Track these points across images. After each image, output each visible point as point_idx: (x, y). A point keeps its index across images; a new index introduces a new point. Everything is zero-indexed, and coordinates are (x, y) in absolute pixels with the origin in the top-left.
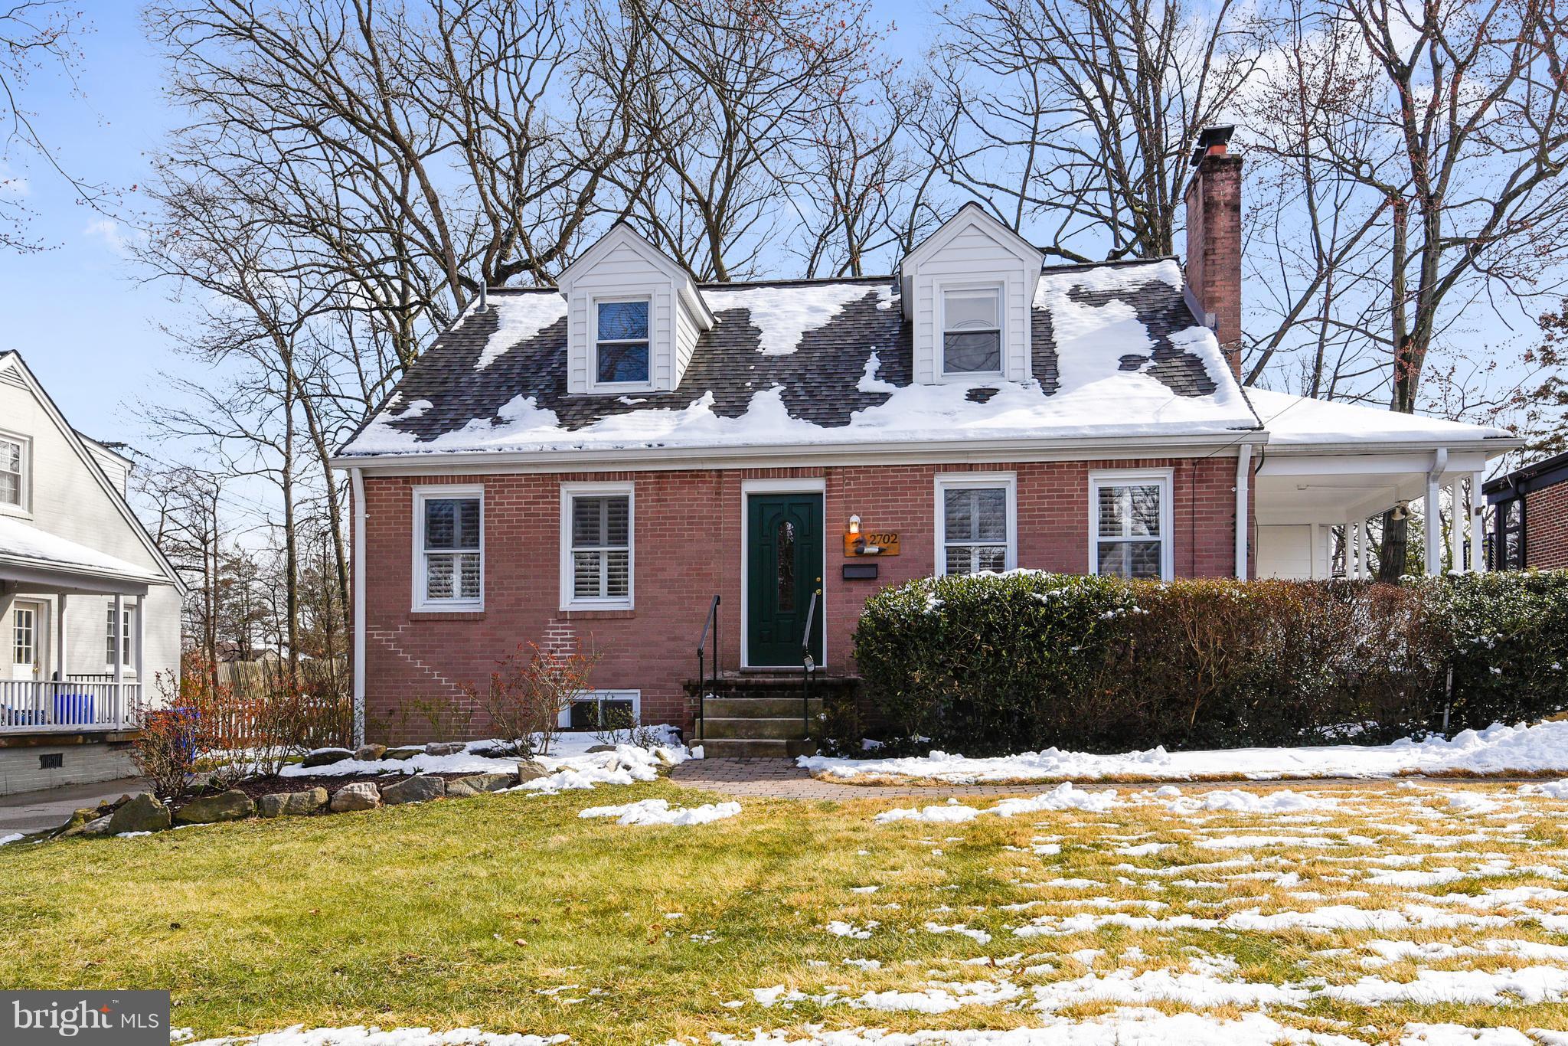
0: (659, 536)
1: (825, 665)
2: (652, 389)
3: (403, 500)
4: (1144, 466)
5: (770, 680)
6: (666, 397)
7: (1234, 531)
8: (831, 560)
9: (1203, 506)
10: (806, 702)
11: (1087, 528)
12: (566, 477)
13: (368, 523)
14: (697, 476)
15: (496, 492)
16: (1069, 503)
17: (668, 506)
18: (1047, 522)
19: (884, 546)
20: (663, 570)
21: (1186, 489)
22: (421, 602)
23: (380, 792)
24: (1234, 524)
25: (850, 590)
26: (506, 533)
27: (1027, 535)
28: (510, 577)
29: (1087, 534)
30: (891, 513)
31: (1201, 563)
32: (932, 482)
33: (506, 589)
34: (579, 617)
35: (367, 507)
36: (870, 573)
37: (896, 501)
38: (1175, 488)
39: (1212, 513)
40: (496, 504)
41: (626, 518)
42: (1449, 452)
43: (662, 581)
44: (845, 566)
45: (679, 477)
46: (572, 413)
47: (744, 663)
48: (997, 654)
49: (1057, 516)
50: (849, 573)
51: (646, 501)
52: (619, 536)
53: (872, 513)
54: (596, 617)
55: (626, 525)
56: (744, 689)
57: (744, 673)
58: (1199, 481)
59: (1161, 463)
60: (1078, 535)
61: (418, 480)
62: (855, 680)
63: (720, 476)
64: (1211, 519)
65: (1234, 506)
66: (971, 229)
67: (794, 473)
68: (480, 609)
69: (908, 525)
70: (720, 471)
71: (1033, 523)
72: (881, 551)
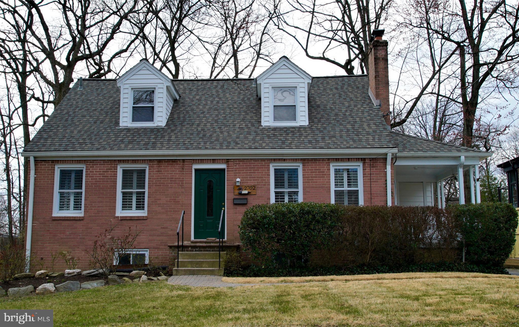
0: (158, 186)
1: (226, 239)
2: (156, 125)
3: (51, 170)
4: (351, 161)
5: (204, 245)
6: (161, 128)
7: (386, 186)
8: (229, 196)
9: (374, 177)
10: (220, 253)
11: (330, 184)
12: (120, 161)
13: (35, 179)
14: (175, 162)
15: (90, 167)
16: (323, 175)
17: (162, 174)
18: (314, 182)
19: (250, 191)
20: (160, 199)
21: (368, 170)
22: (57, 213)
23: (55, 287)
24: (386, 184)
25: (236, 209)
26: (94, 184)
27: (307, 187)
28: (95, 202)
29: (330, 187)
30: (253, 177)
31: (374, 199)
32: (269, 165)
33: (94, 207)
34: (124, 219)
35: (35, 172)
36: (244, 202)
37: (255, 173)
38: (363, 170)
39: (378, 179)
40: (90, 172)
41: (145, 178)
42: (465, 157)
43: (159, 204)
44: (234, 199)
45: (167, 162)
46: (122, 135)
47: (192, 238)
48: (294, 233)
49: (318, 180)
50: (236, 202)
51: (153, 171)
52: (141, 185)
53: (245, 178)
54: (131, 219)
55: (144, 181)
56: (194, 248)
57: (192, 242)
58: (373, 167)
59: (358, 160)
60: (327, 187)
61: (58, 162)
62: (239, 245)
63: (184, 162)
64: (377, 182)
65: (386, 177)
66: (284, 66)
67: (214, 161)
68: (82, 215)
69: (260, 182)
70: (184, 160)
71: (309, 182)
72: (249, 193)
